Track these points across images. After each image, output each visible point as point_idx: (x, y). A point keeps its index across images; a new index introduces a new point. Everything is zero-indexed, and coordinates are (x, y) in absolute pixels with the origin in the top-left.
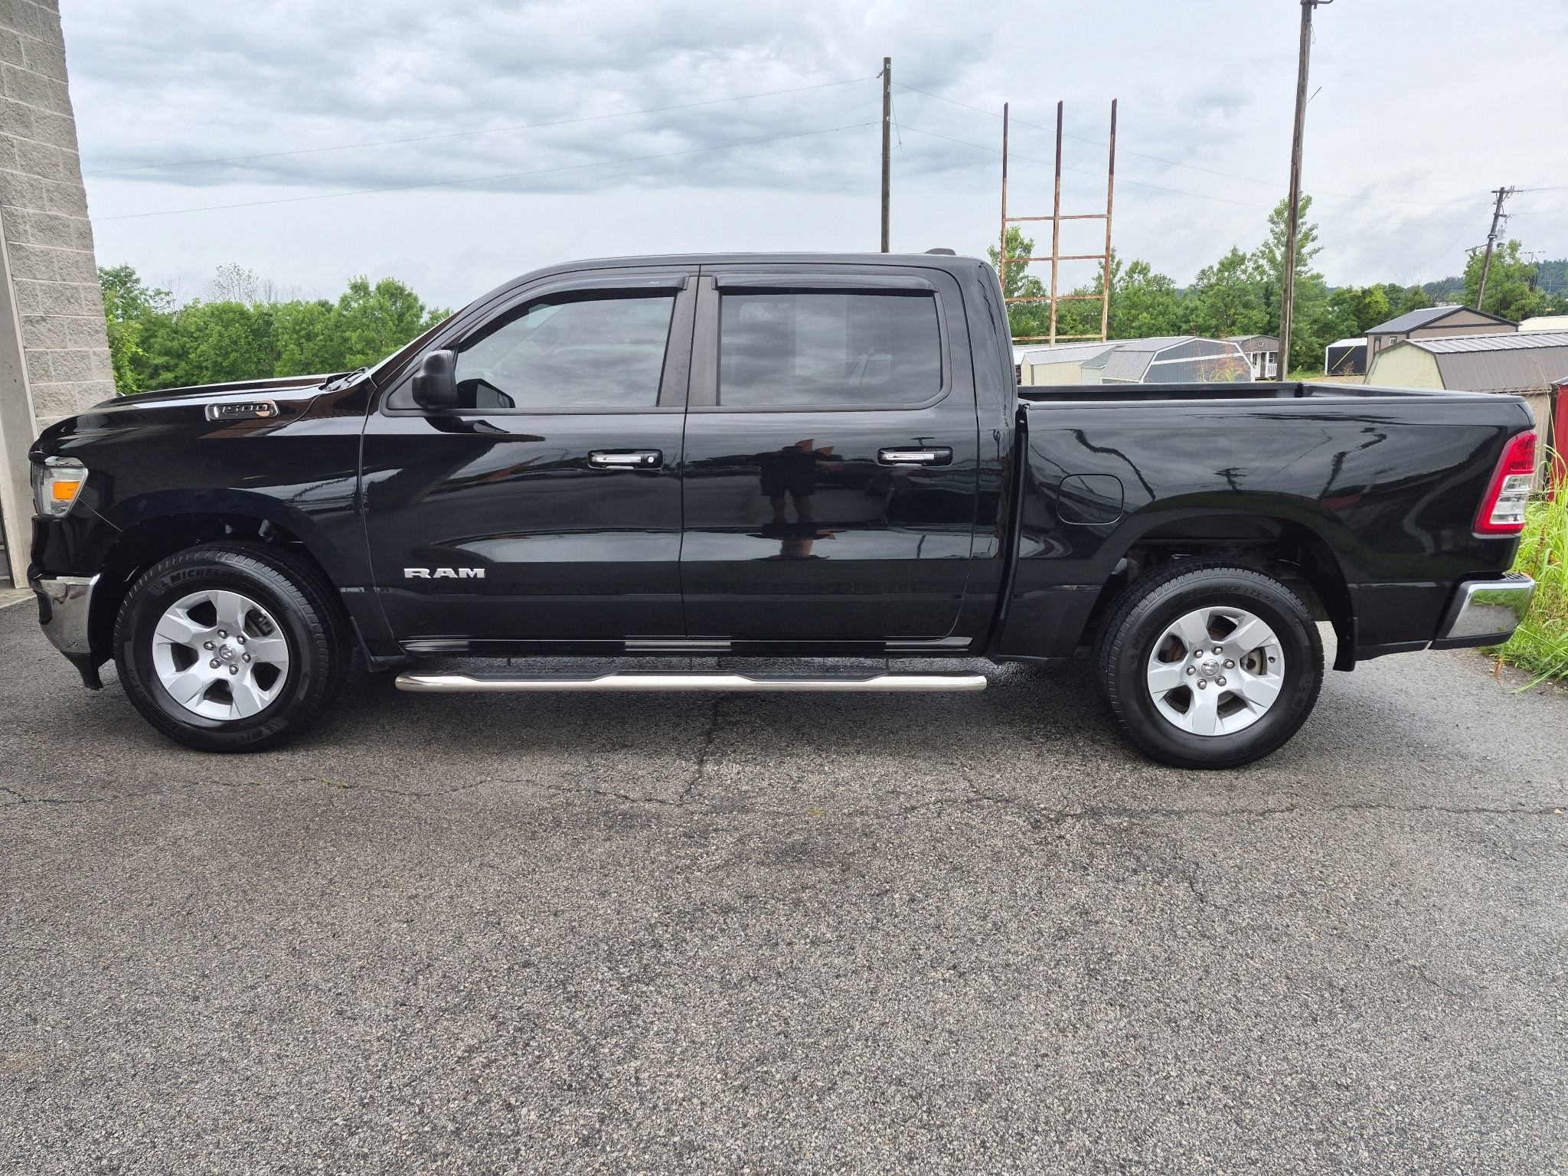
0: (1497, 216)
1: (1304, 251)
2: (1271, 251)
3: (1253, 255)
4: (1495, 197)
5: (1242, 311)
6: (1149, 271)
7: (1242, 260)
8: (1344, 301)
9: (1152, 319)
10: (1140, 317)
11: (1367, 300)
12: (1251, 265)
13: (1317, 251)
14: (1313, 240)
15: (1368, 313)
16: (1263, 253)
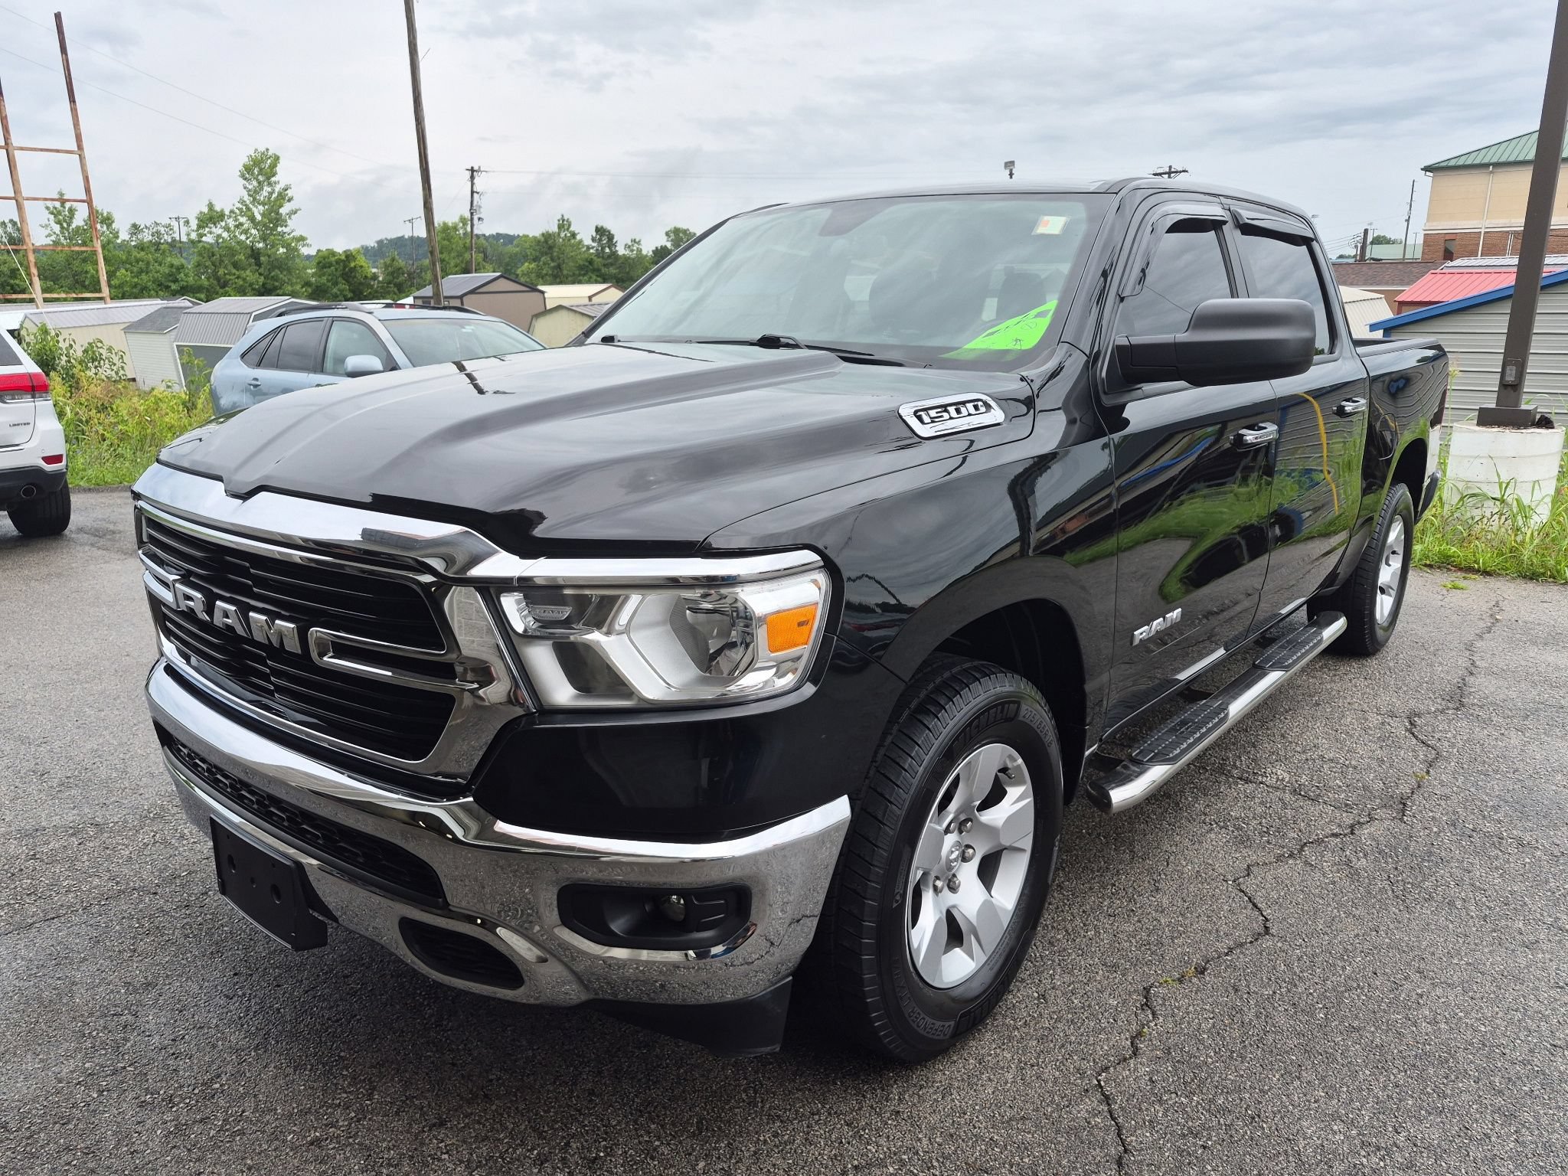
0: (472, 192)
1: (283, 211)
2: (248, 209)
3: (232, 212)
4: (469, 174)
5: (234, 271)
6: (113, 222)
7: (221, 216)
8: (330, 265)
9: (133, 277)
10: (118, 274)
11: (352, 265)
12: (231, 223)
13: (295, 213)
14: (289, 201)
15: (355, 277)
16: (240, 209)
